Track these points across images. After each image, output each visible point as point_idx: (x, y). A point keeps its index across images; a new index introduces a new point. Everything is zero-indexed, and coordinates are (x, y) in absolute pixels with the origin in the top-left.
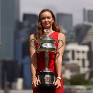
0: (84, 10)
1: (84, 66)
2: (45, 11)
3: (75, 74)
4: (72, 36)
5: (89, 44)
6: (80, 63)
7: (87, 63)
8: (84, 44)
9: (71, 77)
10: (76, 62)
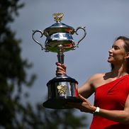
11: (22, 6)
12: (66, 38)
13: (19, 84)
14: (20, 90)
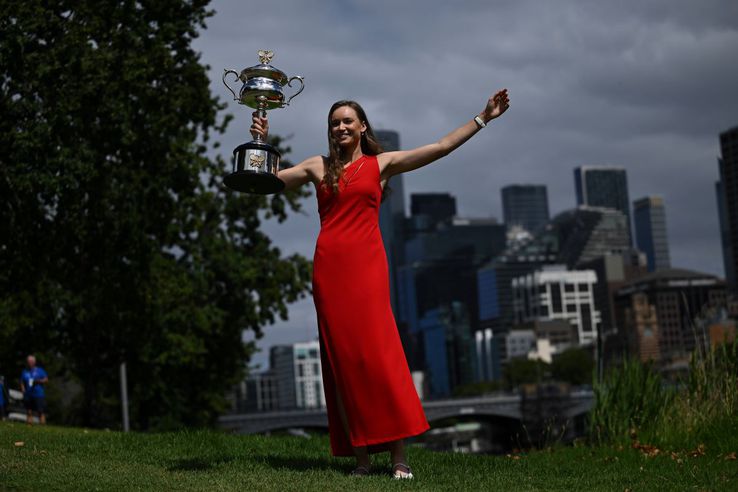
0: (577, 172)
1: (587, 327)
2: (341, 105)
3: (563, 347)
4: (550, 245)
5: (598, 266)
6: (577, 318)
7: (595, 317)
8: (583, 267)
9: (554, 356)
10: (565, 315)
11: (210, 14)
12: (271, 87)
13: (205, 128)
14: (206, 138)
